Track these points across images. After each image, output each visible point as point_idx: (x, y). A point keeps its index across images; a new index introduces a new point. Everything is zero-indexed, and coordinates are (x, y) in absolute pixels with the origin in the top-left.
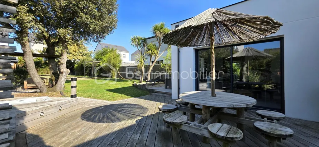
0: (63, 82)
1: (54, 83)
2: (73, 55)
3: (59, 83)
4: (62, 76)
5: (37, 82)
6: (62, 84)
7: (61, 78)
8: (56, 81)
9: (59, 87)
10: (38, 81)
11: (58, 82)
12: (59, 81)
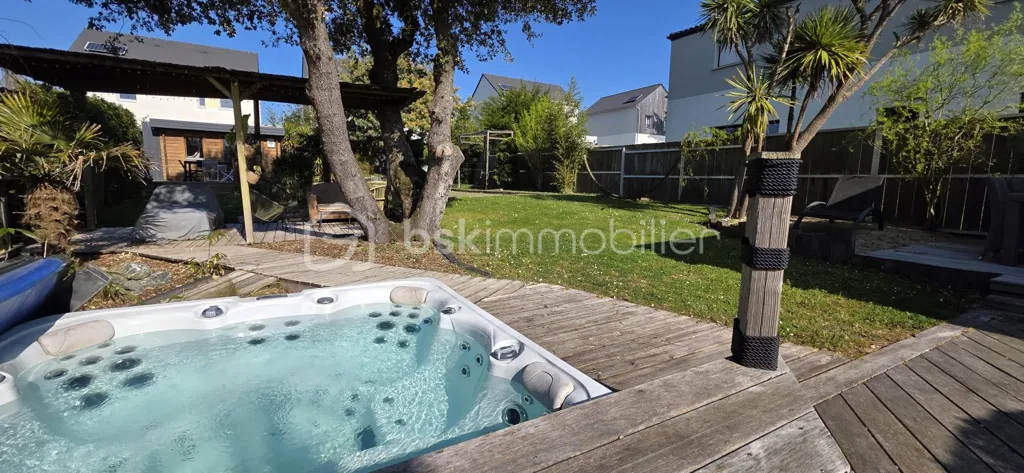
0: (440, 202)
1: (407, 203)
2: (420, 113)
3: (427, 205)
4: (439, 174)
5: (357, 199)
6: (438, 212)
7: (436, 186)
8: (417, 199)
9: (428, 221)
10: (361, 194)
11: (425, 199)
12: (425, 194)
